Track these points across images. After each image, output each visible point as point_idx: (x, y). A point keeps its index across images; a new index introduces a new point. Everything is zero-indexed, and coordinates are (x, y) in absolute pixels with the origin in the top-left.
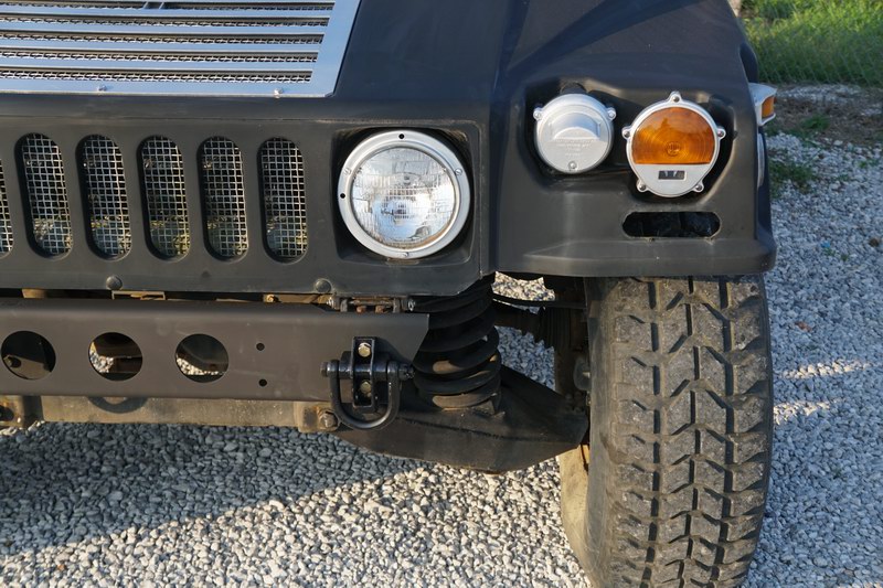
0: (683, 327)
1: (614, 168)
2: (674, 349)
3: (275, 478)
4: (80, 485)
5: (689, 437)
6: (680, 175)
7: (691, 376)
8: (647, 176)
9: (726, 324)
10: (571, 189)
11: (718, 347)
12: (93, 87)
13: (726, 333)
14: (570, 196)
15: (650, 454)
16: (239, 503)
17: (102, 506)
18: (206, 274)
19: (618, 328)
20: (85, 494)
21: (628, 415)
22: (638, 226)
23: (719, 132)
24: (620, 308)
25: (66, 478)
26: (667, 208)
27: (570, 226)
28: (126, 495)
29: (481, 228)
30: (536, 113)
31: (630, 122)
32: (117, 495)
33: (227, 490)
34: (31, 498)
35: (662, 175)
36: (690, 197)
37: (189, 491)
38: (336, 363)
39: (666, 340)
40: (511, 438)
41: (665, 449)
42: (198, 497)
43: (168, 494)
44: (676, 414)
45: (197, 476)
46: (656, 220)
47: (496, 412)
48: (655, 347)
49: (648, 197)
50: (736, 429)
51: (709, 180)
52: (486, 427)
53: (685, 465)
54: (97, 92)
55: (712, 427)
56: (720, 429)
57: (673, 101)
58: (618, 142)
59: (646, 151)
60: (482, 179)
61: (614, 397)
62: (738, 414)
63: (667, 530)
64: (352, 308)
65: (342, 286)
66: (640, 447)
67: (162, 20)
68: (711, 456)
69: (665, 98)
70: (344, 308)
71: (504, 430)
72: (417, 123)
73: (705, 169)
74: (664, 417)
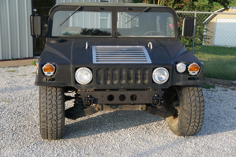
0: (193, 93)
1: (187, 72)
2: (193, 96)
5: (195, 107)
6: (195, 72)
7: (195, 99)
8: (191, 73)
9: (199, 93)
11: (198, 95)
13: (199, 94)
14: (181, 75)
15: (190, 110)
18: (135, 86)
19: (185, 94)
21: (187, 104)
22: (190, 79)
23: (199, 67)
24: (185, 91)
26: (193, 77)
27: (181, 79)
29: (170, 79)
30: (177, 65)
31: (189, 66)
35: (193, 72)
36: (196, 75)
38: (152, 97)
39: (192, 95)
41: (192, 109)
44: (193, 104)
46: (192, 78)
48: (190, 96)
49: (191, 75)
50: (201, 106)
51: (198, 73)
52: (164, 111)
53: (195, 111)
54: (122, 63)
55: (198, 106)
56: (199, 106)
57: (194, 63)
58: (187, 68)
59: (190, 70)
60: (171, 73)
61: (185, 103)
62: (201, 104)
63: (192, 121)
64: (153, 90)
65: (153, 88)
66: (189, 109)
67: (122, 54)
68: (198, 110)
69: (193, 63)
70: (152, 90)
71: (166, 111)
72: (163, 66)
73: (198, 72)
74: (192, 105)
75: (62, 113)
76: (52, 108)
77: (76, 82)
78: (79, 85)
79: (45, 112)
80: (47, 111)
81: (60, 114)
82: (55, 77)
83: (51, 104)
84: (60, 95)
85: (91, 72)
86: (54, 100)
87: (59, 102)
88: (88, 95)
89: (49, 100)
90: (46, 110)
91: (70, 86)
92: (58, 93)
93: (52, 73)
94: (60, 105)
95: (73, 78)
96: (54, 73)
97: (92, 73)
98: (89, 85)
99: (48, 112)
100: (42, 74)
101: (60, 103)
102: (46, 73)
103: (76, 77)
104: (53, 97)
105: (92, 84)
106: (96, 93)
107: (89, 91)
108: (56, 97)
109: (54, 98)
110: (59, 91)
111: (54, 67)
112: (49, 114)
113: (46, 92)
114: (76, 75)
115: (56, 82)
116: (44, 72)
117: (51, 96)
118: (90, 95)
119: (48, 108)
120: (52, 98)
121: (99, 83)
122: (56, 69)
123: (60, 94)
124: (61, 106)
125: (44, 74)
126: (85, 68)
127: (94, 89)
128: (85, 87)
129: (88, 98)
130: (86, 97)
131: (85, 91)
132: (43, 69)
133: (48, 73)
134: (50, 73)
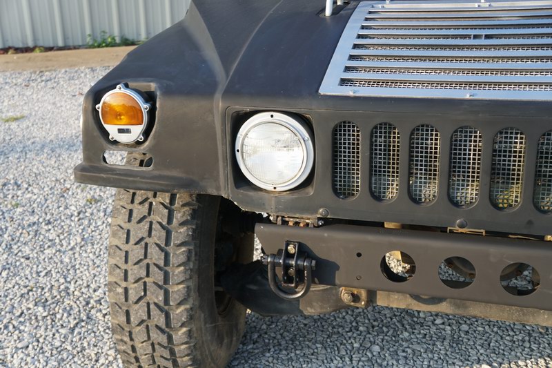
3: (478, 347)
4: (350, 338)
16: (461, 364)
17: (368, 354)
18: (530, 223)
20: (356, 345)
25: (339, 332)
28: (382, 349)
32: (376, 348)
33: (448, 353)
34: (322, 344)
37: (422, 350)
42: (430, 355)
43: (409, 351)
45: (424, 340)
67: (486, 46)
75: (191, 301)
76: (147, 280)
77: (240, 179)
78: (252, 193)
79: (120, 290)
80: (126, 290)
81: (180, 304)
82: (151, 149)
83: (146, 262)
84: (183, 224)
85: (307, 136)
86: (158, 245)
87: (178, 256)
88: (287, 245)
89: (136, 244)
90: (124, 284)
91: (214, 193)
92: (178, 216)
93: (137, 131)
94: (182, 268)
95: (225, 159)
96: (146, 133)
97: (310, 142)
98: (296, 195)
99: (130, 292)
100: (97, 133)
101: (182, 259)
102: (112, 129)
103: (238, 155)
104: (153, 233)
105: (310, 191)
106: (326, 235)
107: (297, 224)
108: (163, 233)
109: (158, 235)
110: (183, 205)
111: (145, 107)
112: (137, 302)
113: (130, 207)
114: (238, 146)
115: (157, 173)
116: (107, 127)
117: (147, 227)
118: (300, 244)
119: (131, 278)
120: (150, 235)
121: (341, 190)
122: (152, 113)
123: (185, 219)
124: (186, 271)
125: (105, 134)
126: (279, 117)
127: (319, 219)
128: (278, 202)
129: (289, 256)
130: (280, 251)
131: (279, 222)
132: (100, 110)
133: (121, 131)
134: (128, 131)
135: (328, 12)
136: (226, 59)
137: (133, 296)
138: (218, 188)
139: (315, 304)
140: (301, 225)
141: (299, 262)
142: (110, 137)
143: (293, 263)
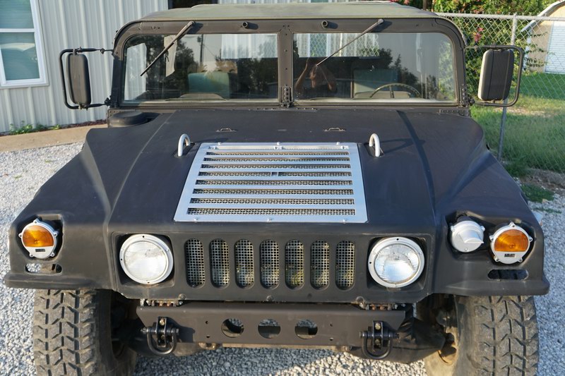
0: (504, 311)
1: (485, 251)
2: (501, 320)
3: (293, 355)
4: (210, 359)
5: (509, 358)
6: (512, 255)
7: (509, 332)
8: (499, 256)
9: (521, 309)
10: (467, 260)
11: (519, 320)
12: (266, 218)
13: (522, 313)
14: (467, 263)
15: (492, 365)
16: (281, 368)
17: (223, 369)
18: (310, 295)
19: (477, 311)
20: (214, 364)
21: (482, 348)
22: (492, 275)
23: (530, 238)
24: (476, 302)
25: (202, 355)
26: (507, 268)
27: (466, 275)
28: (232, 364)
29: (429, 276)
30: (452, 228)
31: (493, 233)
32: (228, 364)
33: (274, 362)
34: (191, 365)
35: (506, 255)
36: (517, 264)
37: (257, 362)
38: (366, 332)
39: (498, 316)
40: (417, 349)
41: (498, 363)
42: (263, 365)
43: (249, 363)
44: (503, 348)
45: (259, 354)
46: (501, 272)
47: (412, 338)
48: (493, 319)
49: (500, 264)
50: (527, 354)
51: (524, 258)
52: (408, 346)
53: (506, 370)
54: (268, 221)
55: (518, 353)
56: (521, 354)
57: (511, 226)
58: (487, 241)
59: (499, 245)
60: (431, 257)
61: (475, 340)
62: (528, 348)
64: (371, 308)
65: (368, 299)
66: (487, 362)
68: (517, 366)
69: (508, 223)
70: (367, 308)
71: (415, 347)
72: (405, 234)
73: (524, 253)
74: (498, 349)
75: (95, 359)
76: (62, 348)
77: (124, 278)
78: (133, 287)
79: (43, 357)
80: (48, 356)
81: (87, 362)
82: (60, 261)
83: (61, 335)
84: (86, 307)
85: (168, 248)
86: (69, 323)
87: (84, 329)
88: (159, 320)
89: (53, 324)
90: (46, 353)
91: (107, 288)
92: (82, 302)
93: (49, 250)
94: (87, 337)
95: (113, 266)
96: (56, 251)
97: (170, 252)
98: (163, 287)
99: (50, 357)
100: (20, 252)
101: (87, 331)
102: (31, 250)
103: (122, 263)
104: (65, 315)
105: (172, 283)
106: (185, 311)
107: (165, 304)
108: (73, 315)
109: (69, 316)
110: (86, 294)
111: (54, 234)
112: (56, 364)
113: (47, 297)
114: (121, 256)
115: (65, 277)
116: (27, 248)
117: (60, 311)
118: (168, 319)
119: (51, 348)
120: (63, 317)
121: (192, 282)
122: (60, 237)
123: (87, 303)
124: (90, 340)
125: (27, 253)
126: (148, 237)
127: (179, 301)
128: (151, 292)
129: (161, 327)
130: (155, 323)
131: (153, 304)
132: (22, 238)
133: (37, 250)
134: (43, 250)
135: (180, 153)
136: (111, 194)
137: (52, 360)
138: (110, 285)
139: (182, 349)
140: (168, 305)
141: (168, 331)
142: (30, 255)
143: (164, 331)
